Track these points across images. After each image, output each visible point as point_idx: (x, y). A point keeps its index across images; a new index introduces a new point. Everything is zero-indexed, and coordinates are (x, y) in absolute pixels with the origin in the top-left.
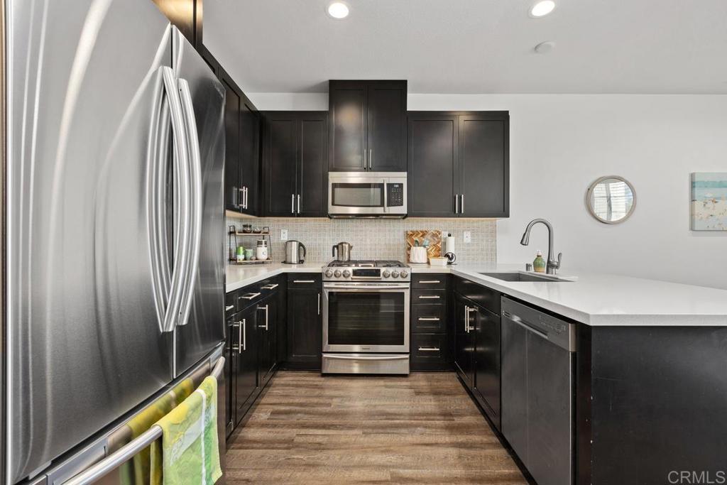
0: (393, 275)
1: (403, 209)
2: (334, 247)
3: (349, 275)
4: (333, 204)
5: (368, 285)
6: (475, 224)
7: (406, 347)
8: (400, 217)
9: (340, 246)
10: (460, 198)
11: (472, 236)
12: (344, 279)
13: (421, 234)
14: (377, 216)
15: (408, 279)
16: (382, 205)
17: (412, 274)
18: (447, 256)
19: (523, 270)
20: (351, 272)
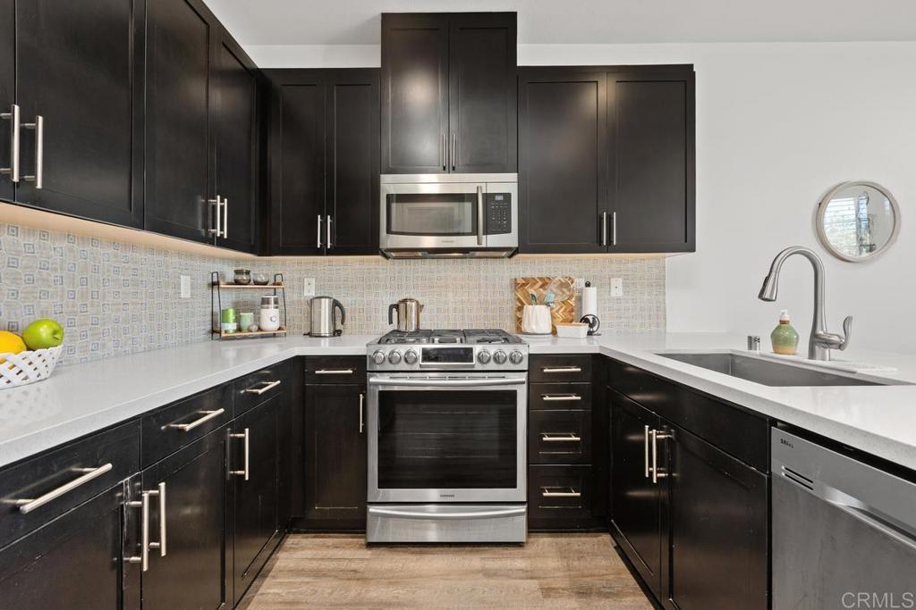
0: (496, 359)
1: (511, 240)
2: (391, 307)
3: (416, 360)
4: (389, 231)
5: (451, 378)
6: (630, 265)
7: (520, 492)
8: (504, 254)
9: (402, 306)
10: (610, 218)
11: (625, 285)
12: (407, 367)
13: (540, 283)
14: (465, 251)
15: (524, 365)
16: (475, 232)
17: (530, 355)
18: (585, 320)
19: (741, 348)
20: (420, 354)
